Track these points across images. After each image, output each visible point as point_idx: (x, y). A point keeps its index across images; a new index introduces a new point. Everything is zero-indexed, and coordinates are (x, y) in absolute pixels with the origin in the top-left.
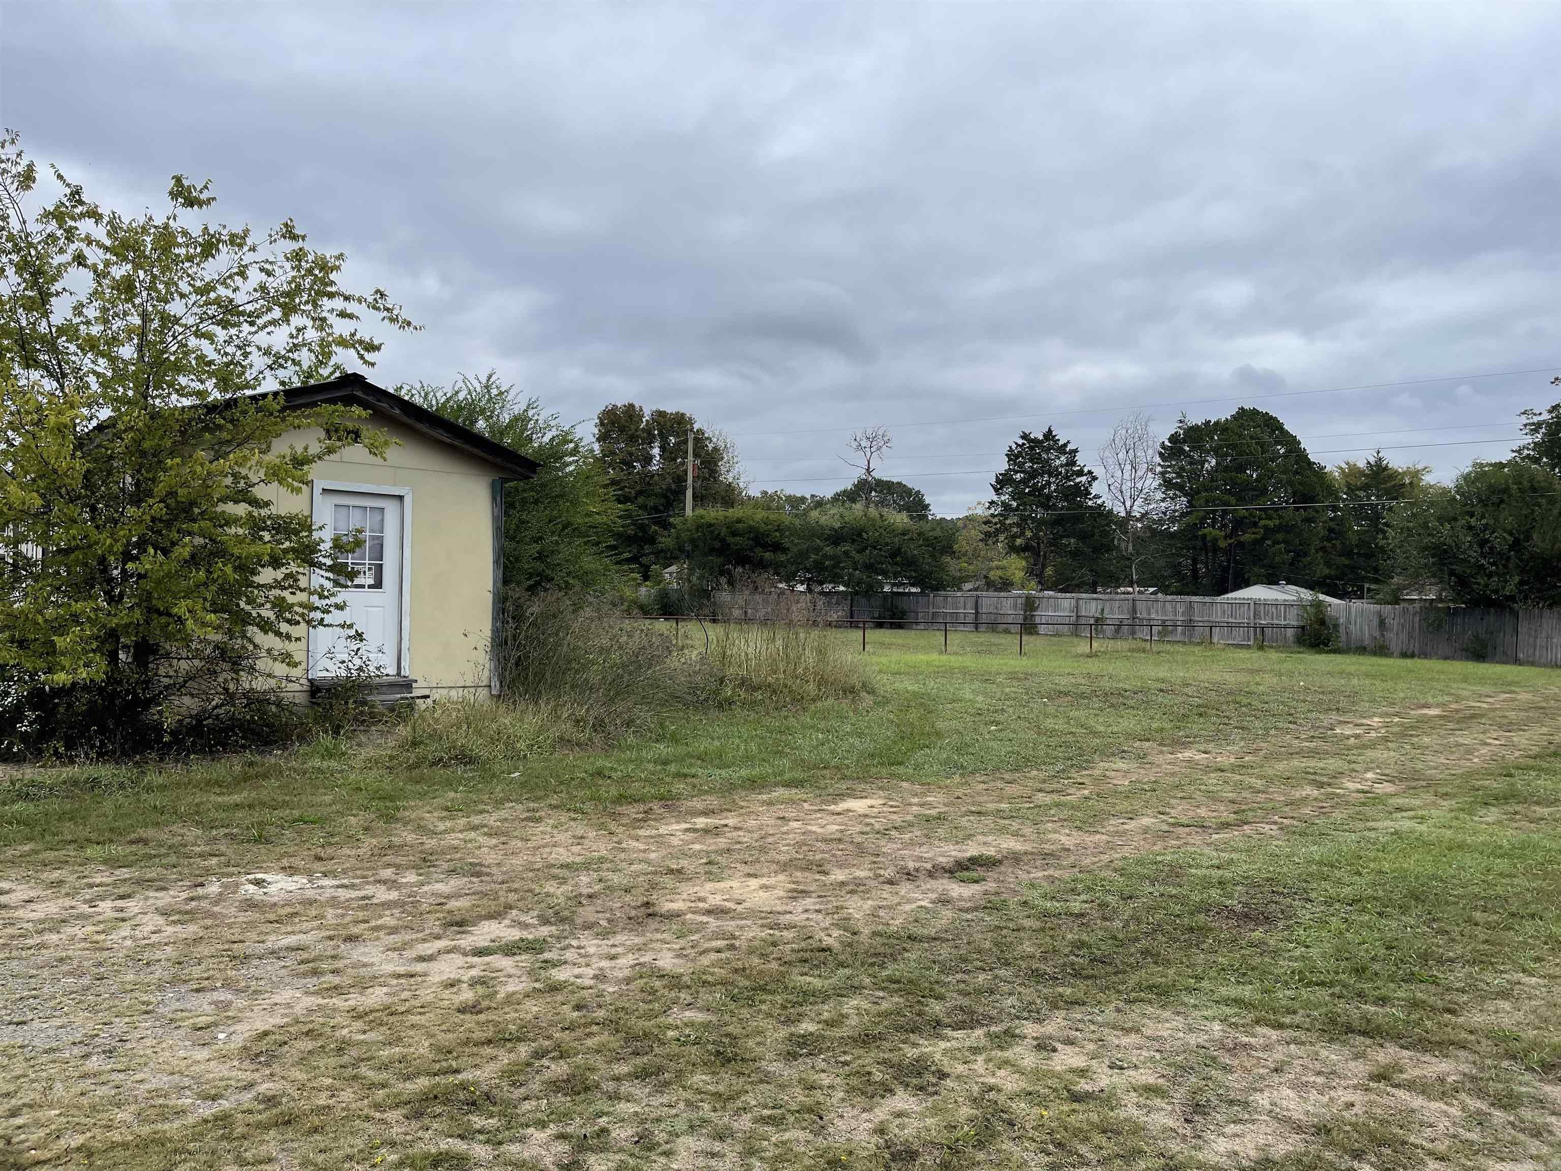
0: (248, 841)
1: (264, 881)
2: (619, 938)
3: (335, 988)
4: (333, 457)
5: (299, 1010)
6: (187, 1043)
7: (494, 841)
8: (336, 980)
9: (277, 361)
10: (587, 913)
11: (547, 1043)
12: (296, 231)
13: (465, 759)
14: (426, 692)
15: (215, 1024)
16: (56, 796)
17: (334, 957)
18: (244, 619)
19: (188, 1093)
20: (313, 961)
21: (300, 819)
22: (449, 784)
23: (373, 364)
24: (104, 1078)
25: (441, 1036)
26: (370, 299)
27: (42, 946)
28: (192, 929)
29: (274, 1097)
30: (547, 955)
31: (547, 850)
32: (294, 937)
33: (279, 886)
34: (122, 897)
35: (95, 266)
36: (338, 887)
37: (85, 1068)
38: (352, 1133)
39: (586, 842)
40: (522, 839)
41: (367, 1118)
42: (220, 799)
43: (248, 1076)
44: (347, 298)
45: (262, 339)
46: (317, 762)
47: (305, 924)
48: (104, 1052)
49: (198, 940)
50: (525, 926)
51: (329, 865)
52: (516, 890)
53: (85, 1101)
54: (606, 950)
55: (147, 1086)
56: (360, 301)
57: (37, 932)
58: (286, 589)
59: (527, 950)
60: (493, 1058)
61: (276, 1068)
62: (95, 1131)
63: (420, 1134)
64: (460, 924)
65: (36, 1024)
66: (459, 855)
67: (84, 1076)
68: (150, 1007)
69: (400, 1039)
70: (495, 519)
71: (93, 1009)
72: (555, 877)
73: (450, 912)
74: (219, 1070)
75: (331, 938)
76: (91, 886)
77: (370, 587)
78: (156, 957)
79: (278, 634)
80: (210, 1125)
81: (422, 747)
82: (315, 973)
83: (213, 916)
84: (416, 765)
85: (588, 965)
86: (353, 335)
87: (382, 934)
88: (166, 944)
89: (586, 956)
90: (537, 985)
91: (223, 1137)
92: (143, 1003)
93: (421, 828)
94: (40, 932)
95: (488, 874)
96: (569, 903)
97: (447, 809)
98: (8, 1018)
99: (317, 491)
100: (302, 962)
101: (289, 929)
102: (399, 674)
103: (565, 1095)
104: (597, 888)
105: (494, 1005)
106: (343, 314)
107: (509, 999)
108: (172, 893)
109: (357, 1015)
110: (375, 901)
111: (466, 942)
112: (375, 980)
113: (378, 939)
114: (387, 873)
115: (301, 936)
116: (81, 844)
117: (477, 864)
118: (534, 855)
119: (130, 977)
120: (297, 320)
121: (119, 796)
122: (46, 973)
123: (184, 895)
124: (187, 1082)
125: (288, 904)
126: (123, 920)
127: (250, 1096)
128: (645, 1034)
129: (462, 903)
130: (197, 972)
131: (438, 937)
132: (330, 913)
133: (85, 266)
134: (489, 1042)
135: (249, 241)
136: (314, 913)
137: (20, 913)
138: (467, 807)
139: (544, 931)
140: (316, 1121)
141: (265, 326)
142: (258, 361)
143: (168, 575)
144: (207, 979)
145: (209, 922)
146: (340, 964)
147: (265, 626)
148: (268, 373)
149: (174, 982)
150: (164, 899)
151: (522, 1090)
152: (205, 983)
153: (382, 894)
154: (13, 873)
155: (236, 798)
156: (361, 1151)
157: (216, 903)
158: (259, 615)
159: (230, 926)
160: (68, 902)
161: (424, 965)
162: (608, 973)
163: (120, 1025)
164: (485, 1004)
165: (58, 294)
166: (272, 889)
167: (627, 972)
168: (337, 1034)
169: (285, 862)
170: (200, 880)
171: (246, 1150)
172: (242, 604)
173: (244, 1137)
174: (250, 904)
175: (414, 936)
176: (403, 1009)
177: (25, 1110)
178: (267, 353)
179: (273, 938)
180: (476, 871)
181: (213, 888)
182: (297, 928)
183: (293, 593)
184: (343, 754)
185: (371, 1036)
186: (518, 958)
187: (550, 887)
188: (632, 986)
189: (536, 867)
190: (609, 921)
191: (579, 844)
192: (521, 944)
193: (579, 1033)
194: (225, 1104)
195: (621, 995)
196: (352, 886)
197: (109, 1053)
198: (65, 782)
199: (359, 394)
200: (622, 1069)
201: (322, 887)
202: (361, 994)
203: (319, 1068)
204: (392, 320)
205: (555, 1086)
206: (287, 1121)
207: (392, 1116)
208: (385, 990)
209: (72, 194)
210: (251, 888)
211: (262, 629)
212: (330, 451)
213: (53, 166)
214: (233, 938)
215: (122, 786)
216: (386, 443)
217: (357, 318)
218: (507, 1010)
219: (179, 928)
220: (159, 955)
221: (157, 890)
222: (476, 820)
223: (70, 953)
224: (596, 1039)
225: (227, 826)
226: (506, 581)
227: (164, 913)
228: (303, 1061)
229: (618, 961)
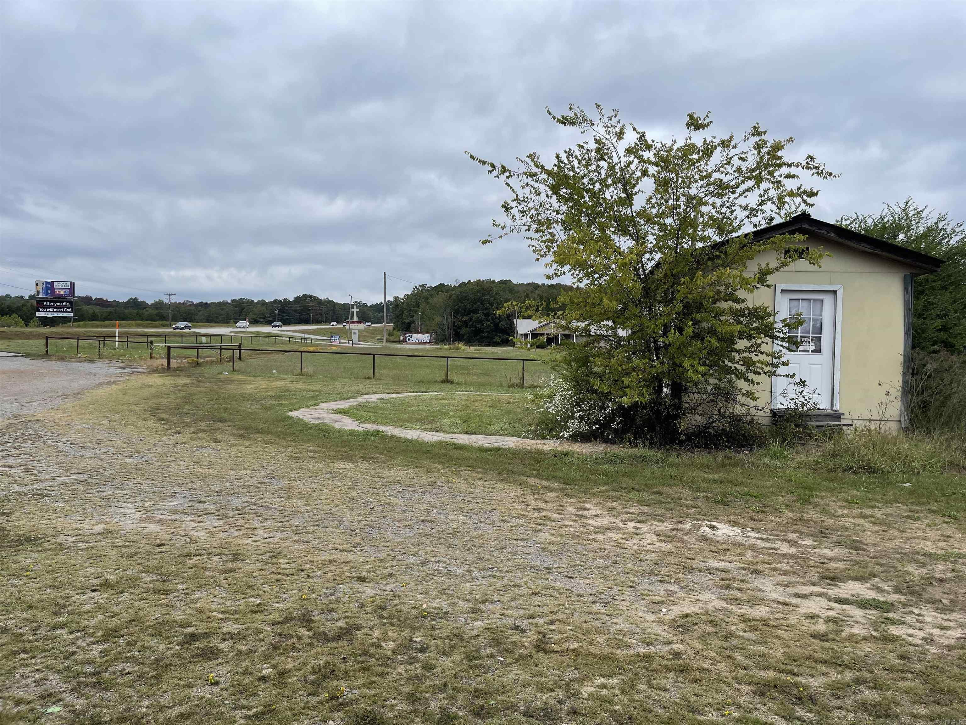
0: (715, 502)
1: (715, 527)
2: (955, 616)
3: (737, 599)
4: (786, 269)
5: (710, 607)
6: (645, 609)
7: (877, 528)
8: (739, 595)
9: (752, 213)
10: (936, 592)
11: (868, 675)
12: (761, 130)
13: (870, 469)
14: (850, 422)
15: (663, 602)
16: (625, 463)
17: (742, 581)
18: (728, 371)
19: (636, 636)
20: (729, 580)
21: (748, 494)
22: (855, 485)
23: (812, 205)
24: (598, 617)
25: (793, 648)
26: (804, 163)
27: (595, 540)
28: (670, 547)
29: (679, 653)
30: (891, 615)
31: (917, 541)
32: (723, 563)
33: (723, 531)
34: (640, 522)
35: (653, 175)
36: (758, 538)
37: (591, 609)
38: (716, 690)
39: (952, 540)
40: (899, 530)
41: (729, 685)
42: (706, 476)
43: (669, 637)
44: (790, 165)
45: (742, 201)
46: (767, 461)
47: (733, 557)
48: (603, 603)
49: (671, 553)
50: (881, 591)
51: (758, 525)
52: (882, 565)
53: (585, 625)
54: (940, 621)
55: (618, 627)
56: (797, 166)
57: (594, 532)
58: (752, 352)
59: (876, 608)
60: (825, 674)
61: (686, 637)
62: (585, 643)
63: (759, 706)
64: (832, 579)
65: (577, 580)
66: (847, 533)
67: (590, 613)
68: (634, 585)
69: (766, 642)
70: (906, 303)
71: (606, 578)
72: (916, 561)
73: (828, 570)
74: (657, 629)
75: (744, 569)
76: (627, 513)
77: (812, 351)
78: (646, 558)
79: (747, 380)
80: (640, 658)
81: (839, 457)
82: (728, 587)
83: (683, 541)
84: (835, 470)
85: (921, 629)
86: (799, 188)
87: (776, 574)
88: (653, 552)
89: (921, 622)
90: (875, 634)
91: (645, 667)
92: (631, 581)
93: (825, 512)
94: (596, 533)
95: (864, 550)
96: (922, 582)
97: (847, 501)
98: (566, 573)
99: (778, 291)
100: (722, 579)
101: (722, 558)
102: (832, 409)
103: (870, 715)
104: (949, 575)
105: (838, 639)
106: (788, 176)
107: (851, 638)
108: (665, 524)
109: (744, 619)
110: (779, 552)
111: (833, 592)
112: (762, 601)
113: (773, 576)
114: (793, 536)
115: (728, 564)
116: (629, 490)
117: (858, 542)
118: (906, 543)
119: (630, 566)
120: (764, 185)
121: (655, 467)
122: (592, 554)
123: (671, 527)
124: (638, 630)
125: (726, 543)
126: (637, 534)
127: (667, 649)
128: (949, 691)
129: (840, 566)
130: (664, 571)
131: (814, 584)
132: (749, 554)
133: (648, 176)
134: (825, 662)
135: (733, 143)
136: (739, 551)
137: (590, 521)
138: (864, 503)
139: (895, 597)
140: (698, 675)
141: (743, 193)
142: (740, 214)
143: (683, 343)
144: (668, 576)
145: (679, 544)
146: (744, 586)
147: (740, 375)
148: (746, 221)
149: (651, 573)
150: (660, 527)
151: (839, 702)
152: (666, 578)
153: (785, 548)
154: (594, 500)
155: (716, 476)
156: (718, 703)
157: (686, 534)
158: (736, 368)
159: (689, 549)
160: (613, 519)
161: (799, 600)
162: (936, 639)
163: (616, 590)
164: (831, 636)
165: (636, 193)
166: (719, 532)
167: (952, 642)
168: (728, 627)
169: (732, 518)
170: (682, 519)
171: (654, 679)
172: (727, 362)
173: (656, 671)
174: (704, 539)
175: (797, 580)
176: (774, 624)
177: (557, 622)
178: (746, 208)
179: (710, 561)
180: (856, 546)
181: (687, 526)
182: (726, 558)
183: (757, 355)
184: (785, 457)
185: (747, 635)
186: (867, 611)
187: (911, 568)
188: (951, 653)
189: (904, 552)
190: (951, 601)
191: (945, 541)
192: (873, 603)
193: (895, 675)
194: (653, 649)
195: (940, 657)
196: (767, 540)
197: (606, 604)
198: (629, 457)
199: (806, 226)
200: (922, 710)
201: (748, 537)
202: (751, 607)
203: (710, 644)
204: (818, 174)
205: (863, 706)
206: (682, 670)
207: (746, 689)
208: (767, 609)
209: (641, 137)
210: (707, 530)
211: (737, 376)
212: (784, 265)
213: (631, 124)
214: (689, 556)
215: (657, 462)
216: (820, 256)
217: (798, 177)
218: (847, 644)
219: (663, 544)
220: (648, 557)
221: (658, 521)
222: (867, 512)
223: (605, 546)
224: (908, 684)
225: (706, 492)
226: (913, 347)
227: (658, 534)
228: (701, 638)
229: (948, 632)
